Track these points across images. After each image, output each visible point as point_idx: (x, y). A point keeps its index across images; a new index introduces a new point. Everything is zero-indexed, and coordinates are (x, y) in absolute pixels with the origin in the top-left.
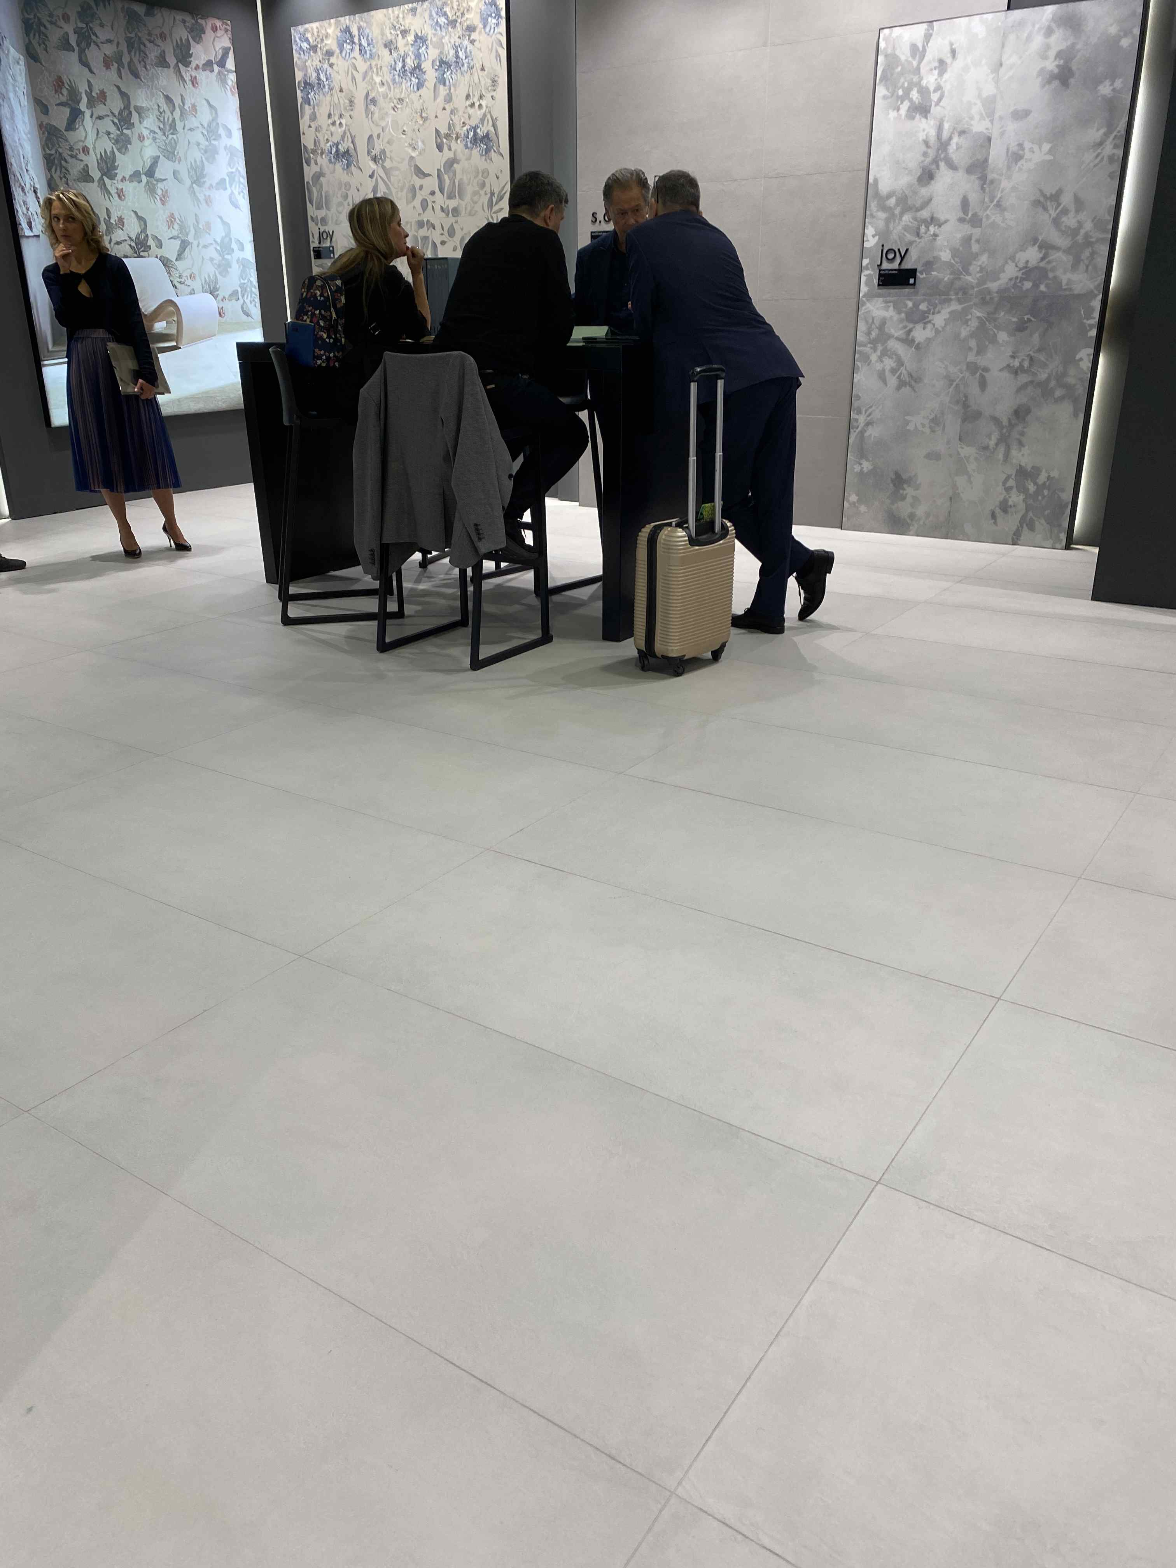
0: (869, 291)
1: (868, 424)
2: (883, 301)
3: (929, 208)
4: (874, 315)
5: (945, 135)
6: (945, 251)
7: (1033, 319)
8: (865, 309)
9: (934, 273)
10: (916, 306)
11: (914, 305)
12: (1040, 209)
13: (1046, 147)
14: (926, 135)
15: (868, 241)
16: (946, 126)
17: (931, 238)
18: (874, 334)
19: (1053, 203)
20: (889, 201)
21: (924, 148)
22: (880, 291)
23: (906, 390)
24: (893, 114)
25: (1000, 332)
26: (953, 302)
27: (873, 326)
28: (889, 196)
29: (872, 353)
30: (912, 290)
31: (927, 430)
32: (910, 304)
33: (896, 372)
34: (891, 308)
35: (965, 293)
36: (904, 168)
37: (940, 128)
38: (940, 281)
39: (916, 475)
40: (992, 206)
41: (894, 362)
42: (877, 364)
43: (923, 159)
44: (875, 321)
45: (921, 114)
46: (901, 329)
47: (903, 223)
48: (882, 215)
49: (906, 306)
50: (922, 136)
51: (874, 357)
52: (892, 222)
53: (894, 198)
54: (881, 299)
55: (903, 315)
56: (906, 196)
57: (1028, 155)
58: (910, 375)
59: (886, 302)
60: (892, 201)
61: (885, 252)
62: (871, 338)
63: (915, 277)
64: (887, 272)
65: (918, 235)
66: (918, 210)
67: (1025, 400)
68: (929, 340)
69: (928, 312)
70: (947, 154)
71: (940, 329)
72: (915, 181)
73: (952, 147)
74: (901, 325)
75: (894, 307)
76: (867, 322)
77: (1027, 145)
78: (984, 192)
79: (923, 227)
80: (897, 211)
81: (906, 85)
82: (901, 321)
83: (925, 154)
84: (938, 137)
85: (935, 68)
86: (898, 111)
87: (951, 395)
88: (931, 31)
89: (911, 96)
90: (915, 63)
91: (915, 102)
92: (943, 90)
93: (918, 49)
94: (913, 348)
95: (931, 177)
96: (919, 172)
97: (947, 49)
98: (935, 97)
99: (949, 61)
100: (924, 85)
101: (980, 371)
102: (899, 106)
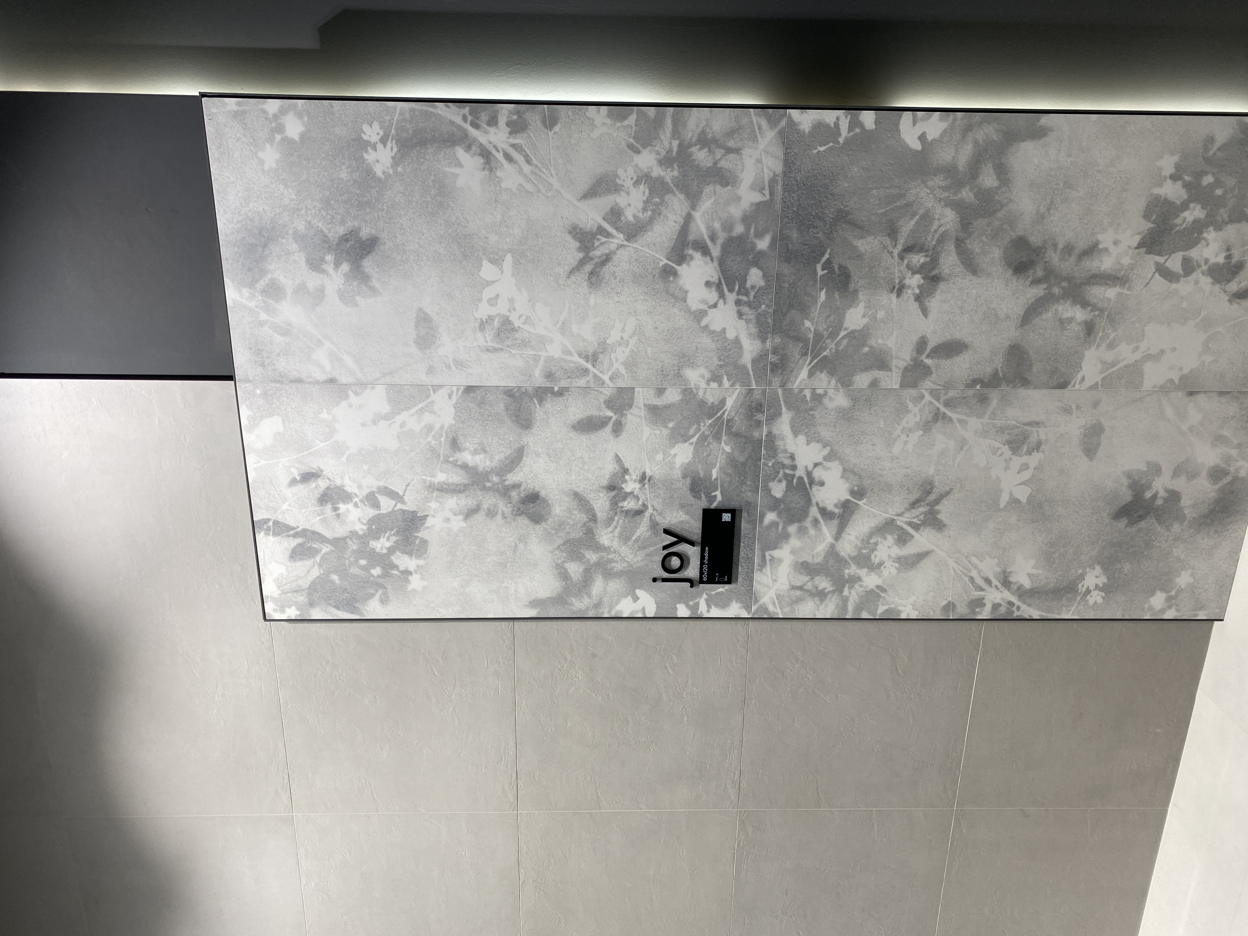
0: (738, 600)
1: (1006, 583)
2: (761, 570)
3: (590, 496)
4: (786, 587)
5: (457, 478)
6: (675, 455)
7: (827, 256)
8: (774, 604)
9: (715, 473)
10: (775, 504)
11: (772, 509)
12: (608, 268)
13: (488, 271)
14: (455, 514)
15: (644, 609)
16: (441, 477)
17: (647, 486)
18: (824, 584)
19: (597, 243)
20: (573, 575)
21: (480, 517)
22: (740, 579)
23: (945, 510)
24: (415, 583)
25: (846, 325)
26: (776, 431)
27: (809, 586)
28: (564, 575)
29: (861, 586)
30: (745, 515)
31: (1034, 459)
32: (771, 517)
33: (907, 533)
34: (776, 553)
35: (759, 408)
36: (515, 551)
37: (445, 489)
38: (731, 461)
39: (1129, 475)
40: (595, 371)
41: (885, 539)
42: (885, 573)
43: (499, 517)
44: (799, 584)
45: (417, 529)
46: (820, 530)
47: (615, 544)
48: (598, 586)
49: (774, 524)
50: (458, 523)
51: (871, 581)
52: (613, 565)
53: (567, 565)
54: (757, 576)
55: (792, 529)
56: (565, 544)
57: (502, 308)
58: (914, 505)
59: (763, 565)
60: (575, 569)
61: (666, 575)
62: (831, 589)
63: (719, 512)
64: (705, 568)
65: (639, 513)
66: (593, 518)
67: (997, 253)
68: (847, 472)
69: (789, 479)
70: (492, 471)
71: (826, 451)
72: (539, 529)
73: (481, 462)
74: (812, 532)
75: (775, 548)
76: (799, 600)
77: (484, 311)
78: (567, 389)
79: (625, 504)
80: (592, 557)
81: (363, 562)
82: (802, 531)
83: (491, 514)
84: (460, 492)
85: (336, 509)
86: (410, 573)
87: (966, 414)
88: (271, 524)
89: (385, 551)
90: (326, 549)
91: (395, 542)
92: (375, 490)
93: (300, 545)
94: (860, 503)
95: (533, 498)
96: (524, 521)
97: (301, 490)
98: (387, 505)
99: (322, 484)
100: (365, 527)
101: (923, 357)
102: (401, 572)
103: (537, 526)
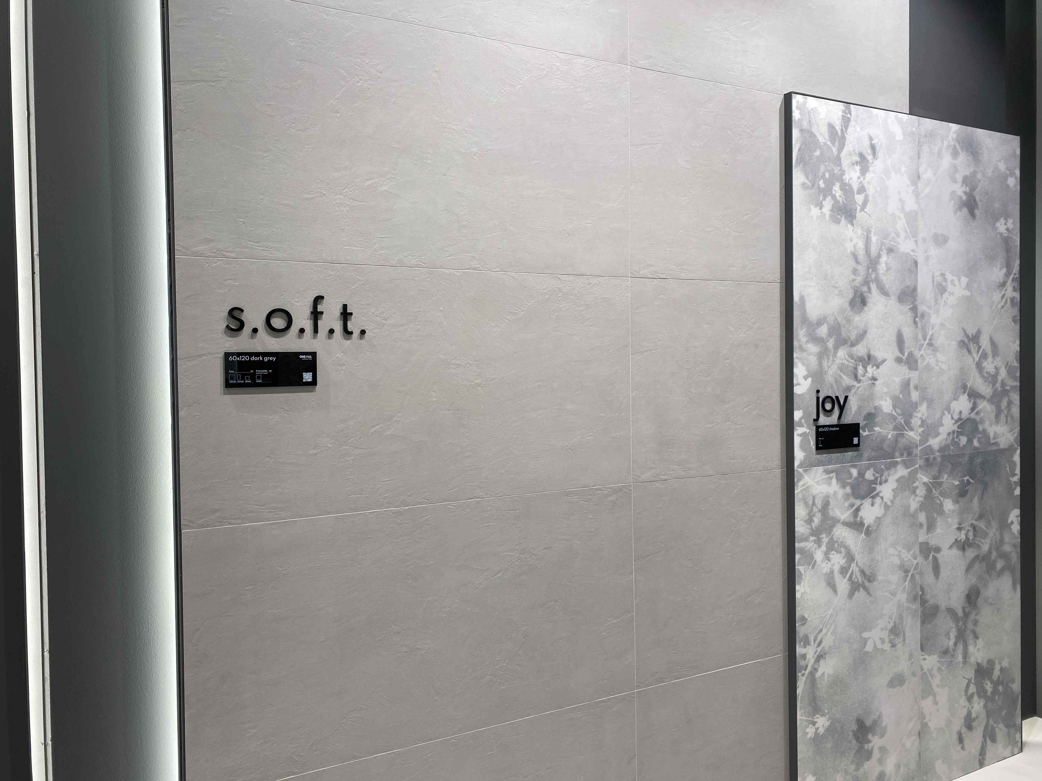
0: (806, 458)
1: (819, 657)
2: (824, 471)
3: (864, 342)
4: (815, 492)
5: (874, 250)
6: (886, 400)
7: (971, 481)
8: (803, 485)
9: (877, 429)
10: (861, 474)
11: (859, 473)
12: (965, 351)
13: (964, 280)
15: (799, 384)
16: (874, 239)
17: (870, 382)
18: (817, 520)
19: (975, 345)
20: (820, 329)
21: (853, 263)
22: (818, 456)
23: (860, 595)
24: (815, 211)
25: (946, 500)
26: (899, 467)
27: (815, 510)
28: (819, 323)
29: (816, 549)
30: (855, 453)
31: (887, 646)
32: (854, 472)
33: (847, 573)
34: (834, 481)
35: (910, 454)
36: (834, 286)
37: (868, 240)
38: (884, 439)
39: (880, 716)
40: (925, 345)
41: (844, 558)
42: (824, 565)
43: (853, 277)
44: (816, 502)
45: (846, 218)
46: (848, 510)
47: (838, 361)
48: (813, 348)
49: (851, 475)
50: (849, 247)
51: (819, 556)
52: (826, 359)
53: (825, 325)
54: (821, 469)
55: (848, 489)
56: (839, 324)
57: (950, 288)
58: (863, 572)
59: (827, 472)
60: (823, 331)
62: (814, 527)
63: (858, 435)
64: (826, 429)
65: (856, 378)
66: (853, 345)
67: (974, 581)
68: (879, 520)
69: (874, 482)
70: (877, 274)
71: (889, 503)
72: (847, 305)
73: (882, 267)
74: (847, 504)
75: (837, 479)
76: (806, 503)
77: (949, 277)
78: (917, 327)
79: (859, 367)
80: (830, 344)
81: (827, 175)
82: (847, 497)
83: (855, 271)
84: (867, 251)
85: (857, 163)
86: (821, 209)
87: (908, 590)
88: (849, 116)
89: (834, 192)
90: (835, 150)
91: (839, 201)
92: (867, 193)
93: (837, 133)
94: (863, 534)
95: (864, 302)
96: (851, 295)
97: (866, 143)
98: (859, 199)
99: (870, 157)
100: (847, 181)
101: (933, 553)
102: (821, 202)
103: (848, 304)
